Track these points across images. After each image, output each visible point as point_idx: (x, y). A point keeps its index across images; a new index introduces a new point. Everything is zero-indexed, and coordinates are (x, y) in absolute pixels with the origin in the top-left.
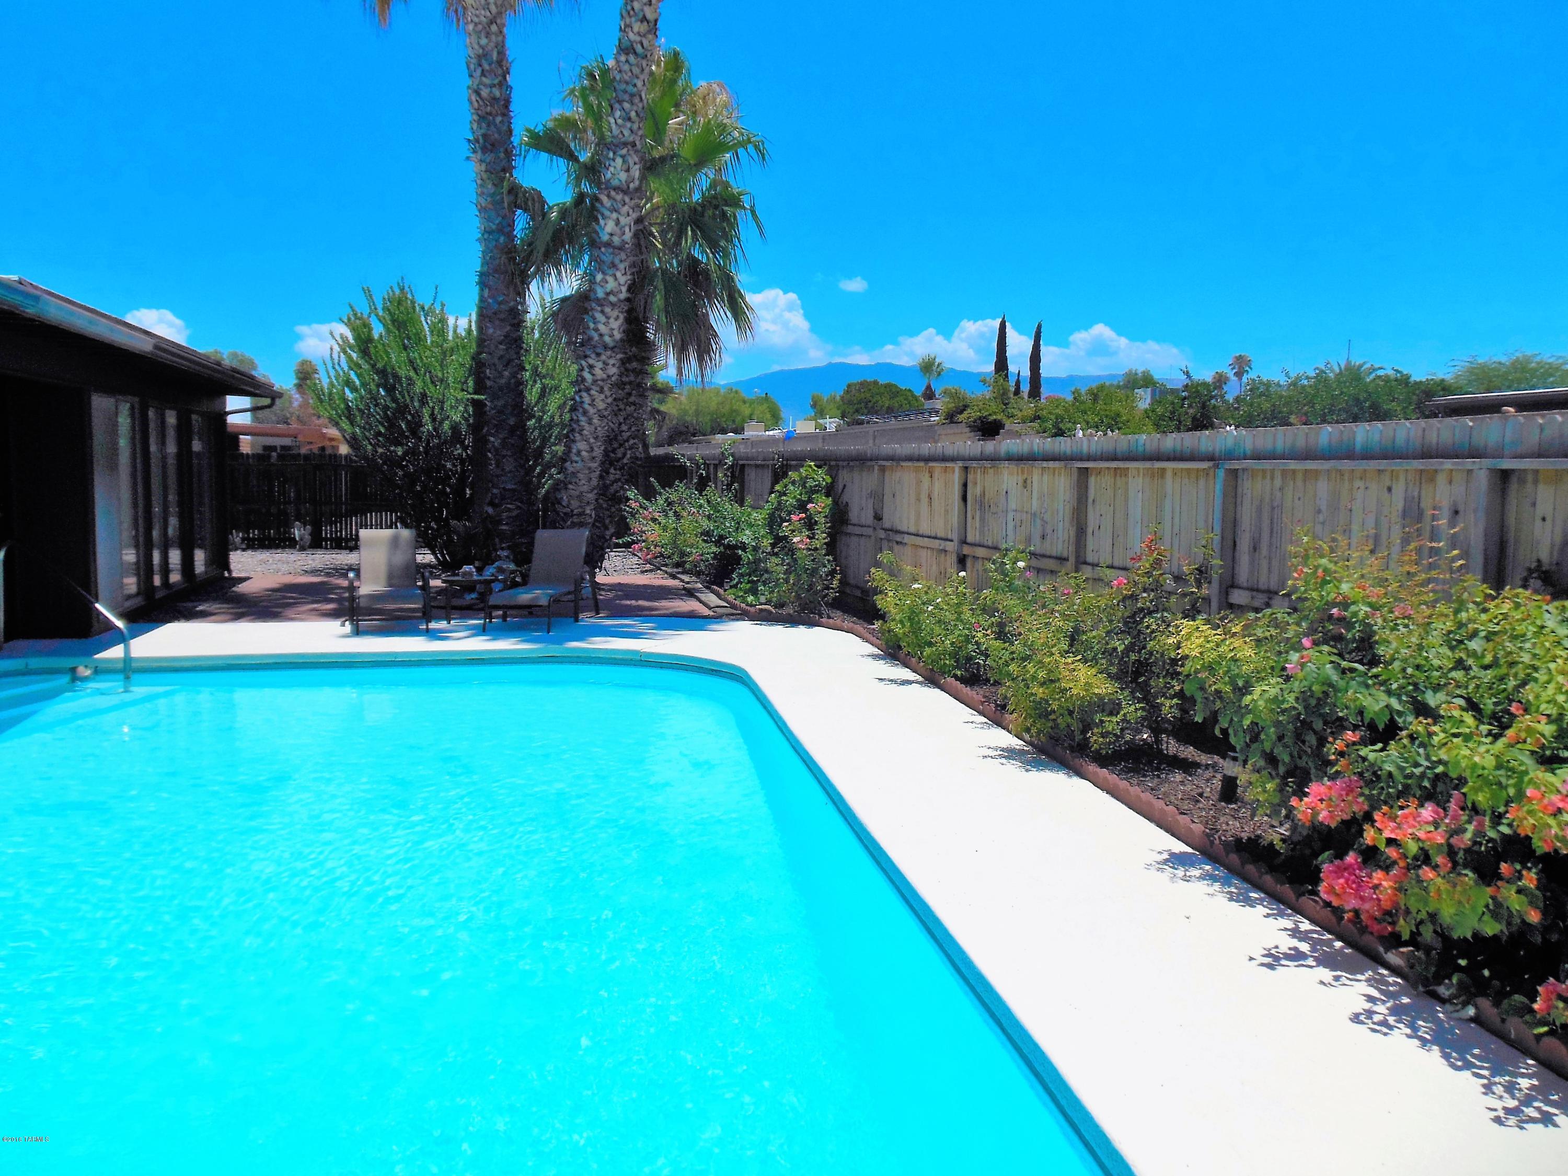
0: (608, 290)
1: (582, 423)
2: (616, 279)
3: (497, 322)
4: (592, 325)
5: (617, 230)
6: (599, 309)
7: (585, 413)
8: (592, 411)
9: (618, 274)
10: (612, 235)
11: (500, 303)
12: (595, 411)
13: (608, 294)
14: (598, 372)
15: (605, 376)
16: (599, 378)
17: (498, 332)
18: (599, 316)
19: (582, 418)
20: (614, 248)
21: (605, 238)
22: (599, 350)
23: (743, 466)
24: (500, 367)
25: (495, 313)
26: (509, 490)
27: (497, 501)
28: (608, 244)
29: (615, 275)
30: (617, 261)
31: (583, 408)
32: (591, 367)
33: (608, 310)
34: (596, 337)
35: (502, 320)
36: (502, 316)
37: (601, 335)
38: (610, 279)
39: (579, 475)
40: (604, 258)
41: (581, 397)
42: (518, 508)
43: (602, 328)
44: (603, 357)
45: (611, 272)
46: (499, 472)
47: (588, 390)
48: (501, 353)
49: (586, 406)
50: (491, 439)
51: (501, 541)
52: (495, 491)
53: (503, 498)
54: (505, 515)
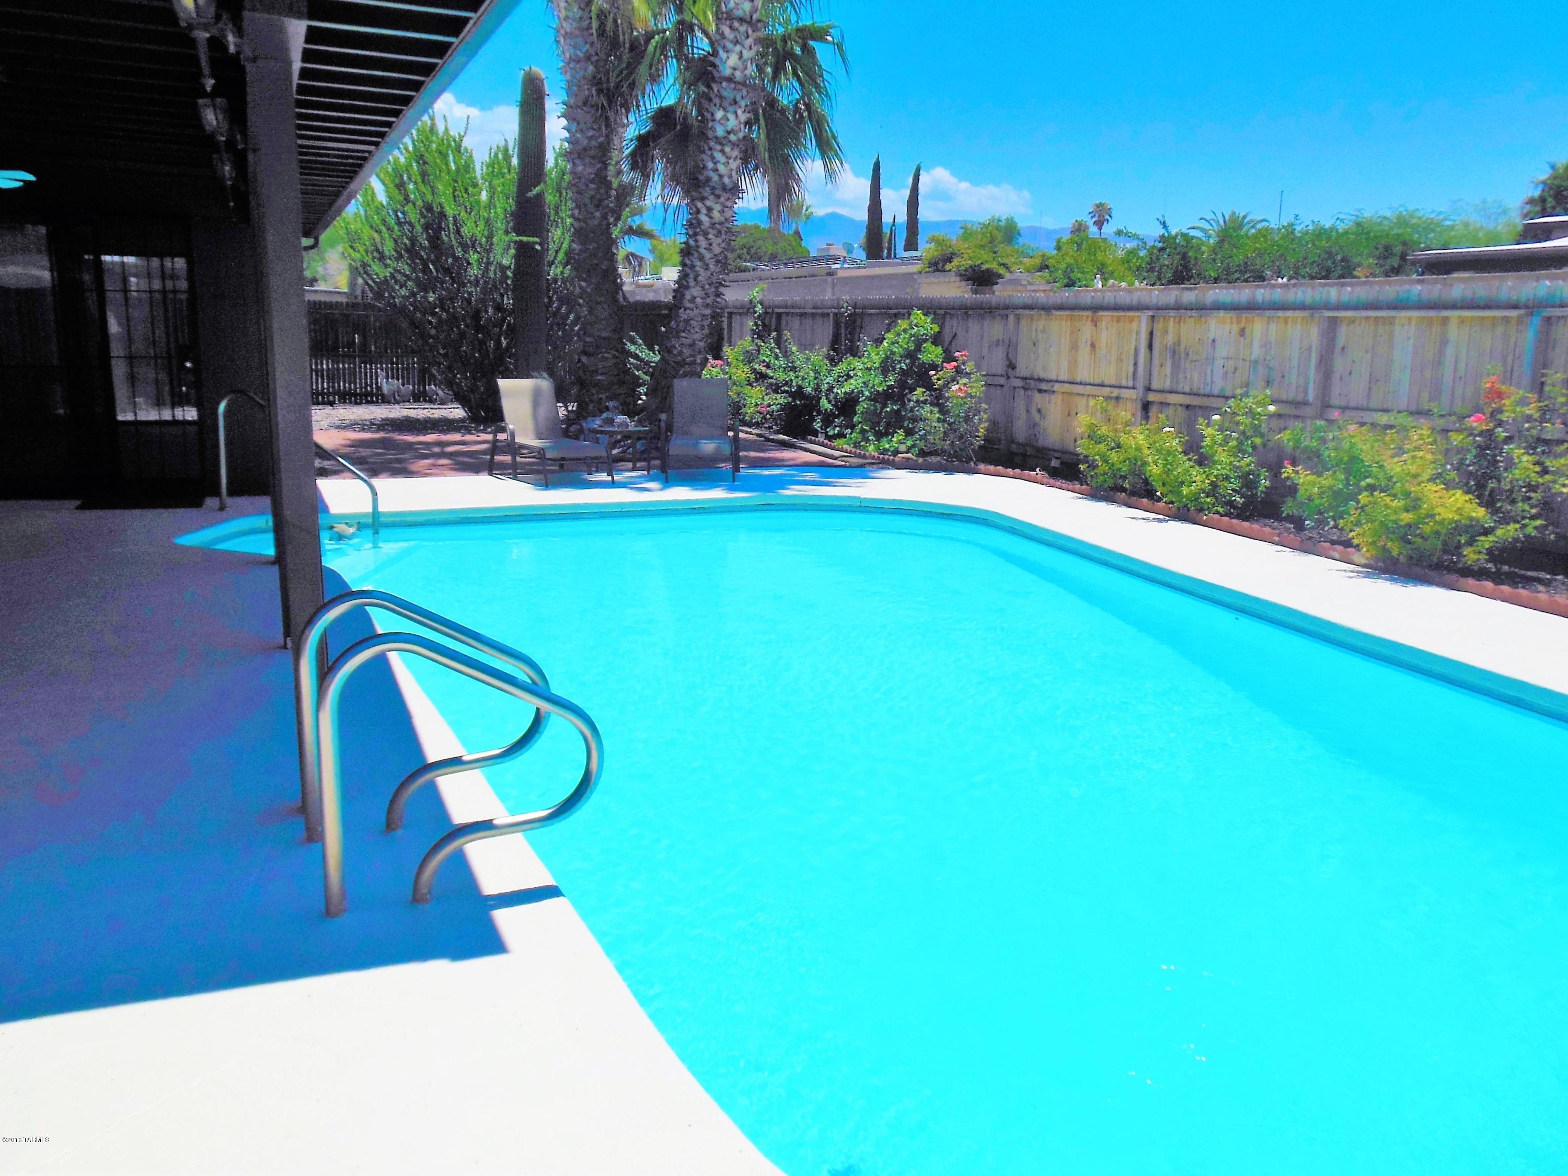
0: (729, 129)
1: (698, 268)
2: (737, 116)
3: (587, 160)
4: (710, 165)
5: (740, 64)
6: (719, 147)
7: (701, 258)
8: (708, 255)
9: (740, 112)
10: (735, 69)
11: (590, 138)
12: (711, 255)
13: (729, 133)
14: (716, 214)
15: (723, 219)
16: (717, 220)
18: (718, 156)
19: (698, 263)
20: (735, 82)
21: (727, 72)
22: (717, 192)
23: (779, 316)
25: (585, 149)
26: (604, 338)
27: (591, 350)
28: (730, 80)
29: (736, 113)
30: (738, 98)
31: (700, 254)
32: (709, 209)
33: (727, 149)
34: (715, 178)
35: (593, 157)
36: (592, 153)
37: (721, 176)
38: (731, 116)
39: (692, 322)
40: (725, 93)
41: (696, 241)
42: (615, 357)
43: (721, 168)
44: (722, 199)
45: (732, 109)
47: (705, 234)
48: (592, 193)
49: (702, 251)
50: (583, 284)
51: (598, 393)
52: (588, 339)
53: (597, 347)
54: (600, 365)
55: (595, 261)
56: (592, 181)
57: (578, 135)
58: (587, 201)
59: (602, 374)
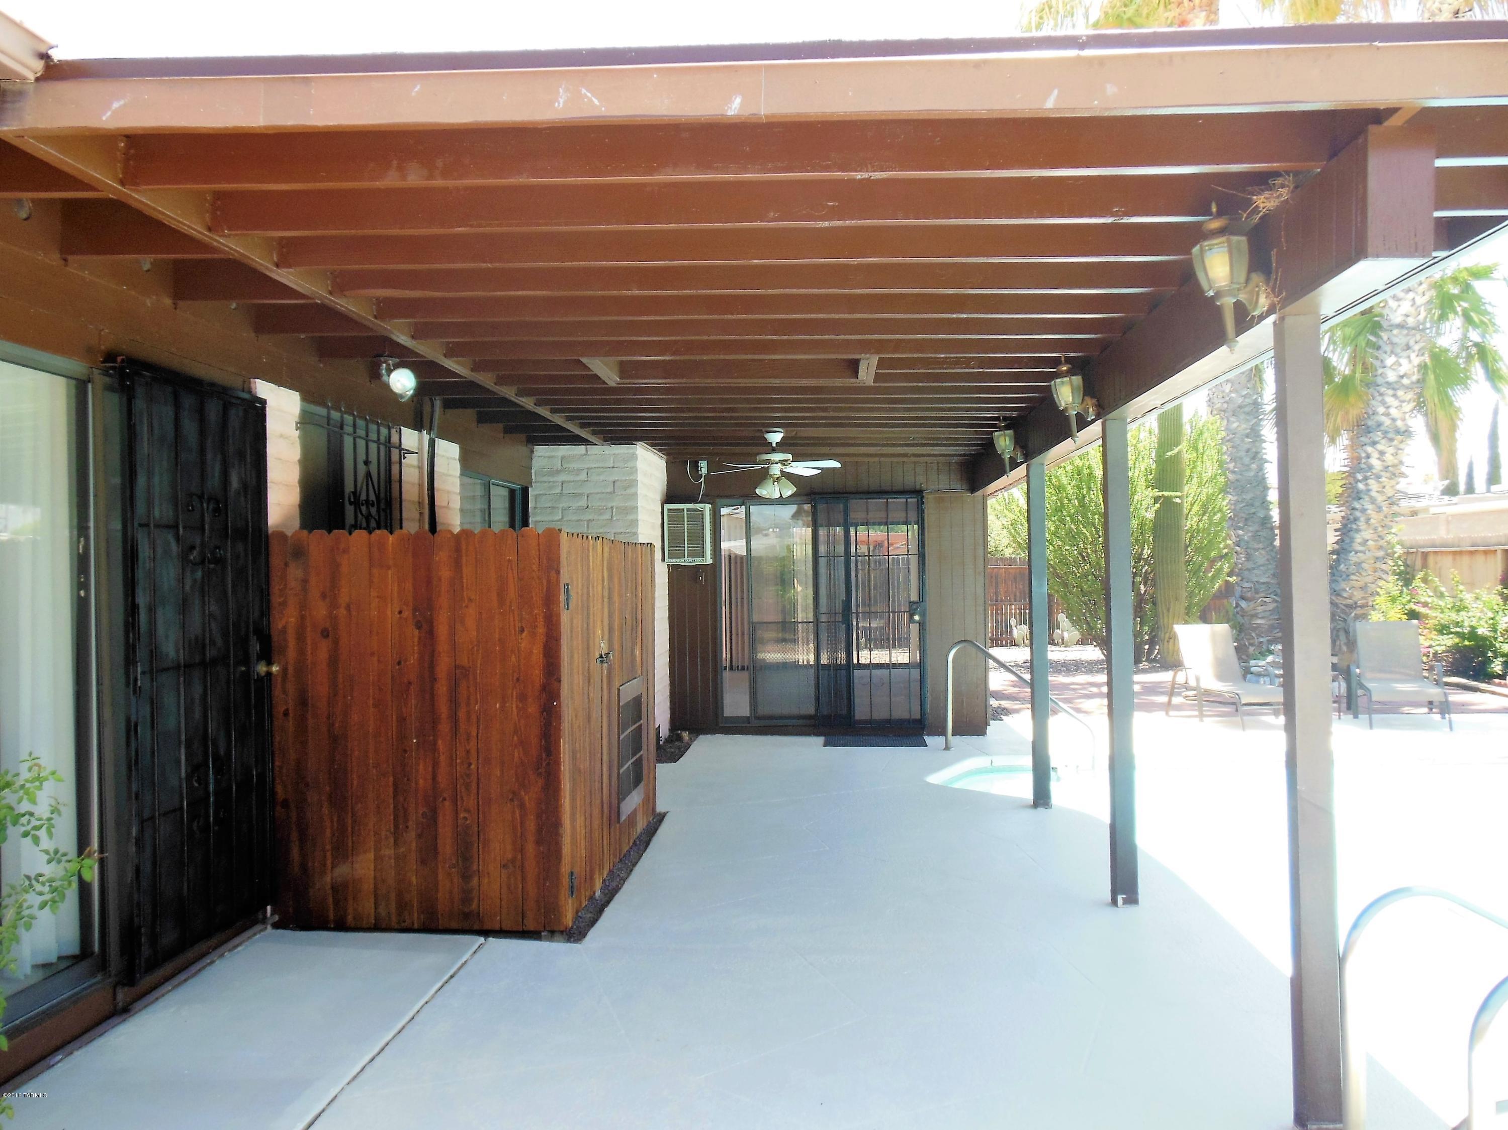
0: (1401, 374)
1: (1369, 512)
2: (1410, 361)
3: (1242, 417)
4: (1381, 410)
5: (1412, 310)
6: (1390, 392)
7: (1373, 501)
8: (1380, 498)
9: (1413, 356)
10: (1407, 316)
11: (1245, 396)
12: (1384, 498)
13: (1402, 377)
14: (1389, 458)
15: (1396, 462)
16: (1390, 464)
17: (1244, 426)
18: (1390, 400)
19: (1369, 507)
20: (1408, 328)
21: (1397, 319)
22: (1390, 435)
24: (1247, 460)
25: (1240, 407)
26: (1263, 583)
27: (1249, 595)
28: (1401, 326)
29: (1409, 357)
30: (1412, 343)
31: (1371, 497)
32: (1382, 453)
33: (1400, 393)
34: (1387, 422)
35: (1248, 414)
36: (1247, 409)
37: (1394, 420)
38: (1404, 361)
39: (1364, 565)
40: (1395, 340)
41: (1367, 485)
42: (1275, 601)
43: (1394, 412)
44: (1395, 442)
45: (1405, 354)
46: (1250, 565)
47: (1378, 477)
48: (1247, 446)
49: (1373, 494)
50: (1241, 532)
51: (1259, 636)
52: (1246, 585)
53: (1257, 592)
54: (1260, 609)
55: (1253, 510)
56: (1247, 436)
57: (1233, 395)
58: (1242, 454)
59: (1262, 618)
